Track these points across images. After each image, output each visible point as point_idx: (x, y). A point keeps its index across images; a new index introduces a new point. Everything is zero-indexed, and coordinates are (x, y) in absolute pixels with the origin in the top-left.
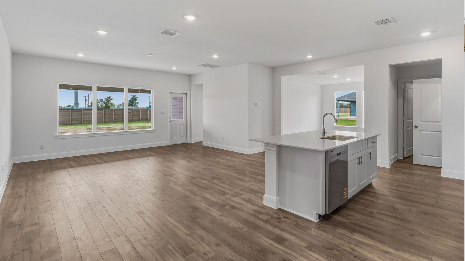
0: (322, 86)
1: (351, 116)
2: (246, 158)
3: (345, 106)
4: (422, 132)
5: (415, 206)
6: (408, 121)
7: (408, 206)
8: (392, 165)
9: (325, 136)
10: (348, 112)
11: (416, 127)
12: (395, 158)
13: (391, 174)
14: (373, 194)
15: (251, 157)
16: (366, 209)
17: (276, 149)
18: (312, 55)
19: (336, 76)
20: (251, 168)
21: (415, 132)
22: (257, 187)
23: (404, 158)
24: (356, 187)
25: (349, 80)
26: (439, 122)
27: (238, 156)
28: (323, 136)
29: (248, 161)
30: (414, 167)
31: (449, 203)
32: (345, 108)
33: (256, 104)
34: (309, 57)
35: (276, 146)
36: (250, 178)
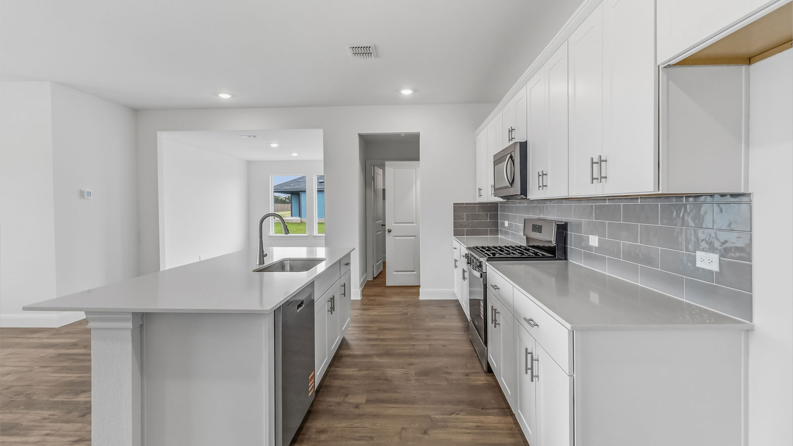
0: (249, 163)
1: (292, 216)
2: (45, 341)
3: (281, 199)
4: (396, 238)
5: (411, 364)
6: (377, 222)
7: (403, 368)
8: (363, 295)
9: (265, 265)
10: (286, 211)
11: (390, 231)
12: (364, 281)
13: (363, 310)
14: (348, 359)
15: (67, 333)
16: (346, 400)
17: (130, 325)
18: (230, 94)
19: (274, 145)
20: (58, 371)
21: (389, 238)
22: (71, 436)
23: (374, 278)
24: (327, 358)
25: (295, 155)
26: (413, 223)
27: (17, 340)
28: (260, 264)
29: (51, 351)
30: (388, 290)
31: (443, 343)
32: (282, 204)
33: (82, 194)
34: (225, 96)
35: (130, 316)
36: (50, 409)
